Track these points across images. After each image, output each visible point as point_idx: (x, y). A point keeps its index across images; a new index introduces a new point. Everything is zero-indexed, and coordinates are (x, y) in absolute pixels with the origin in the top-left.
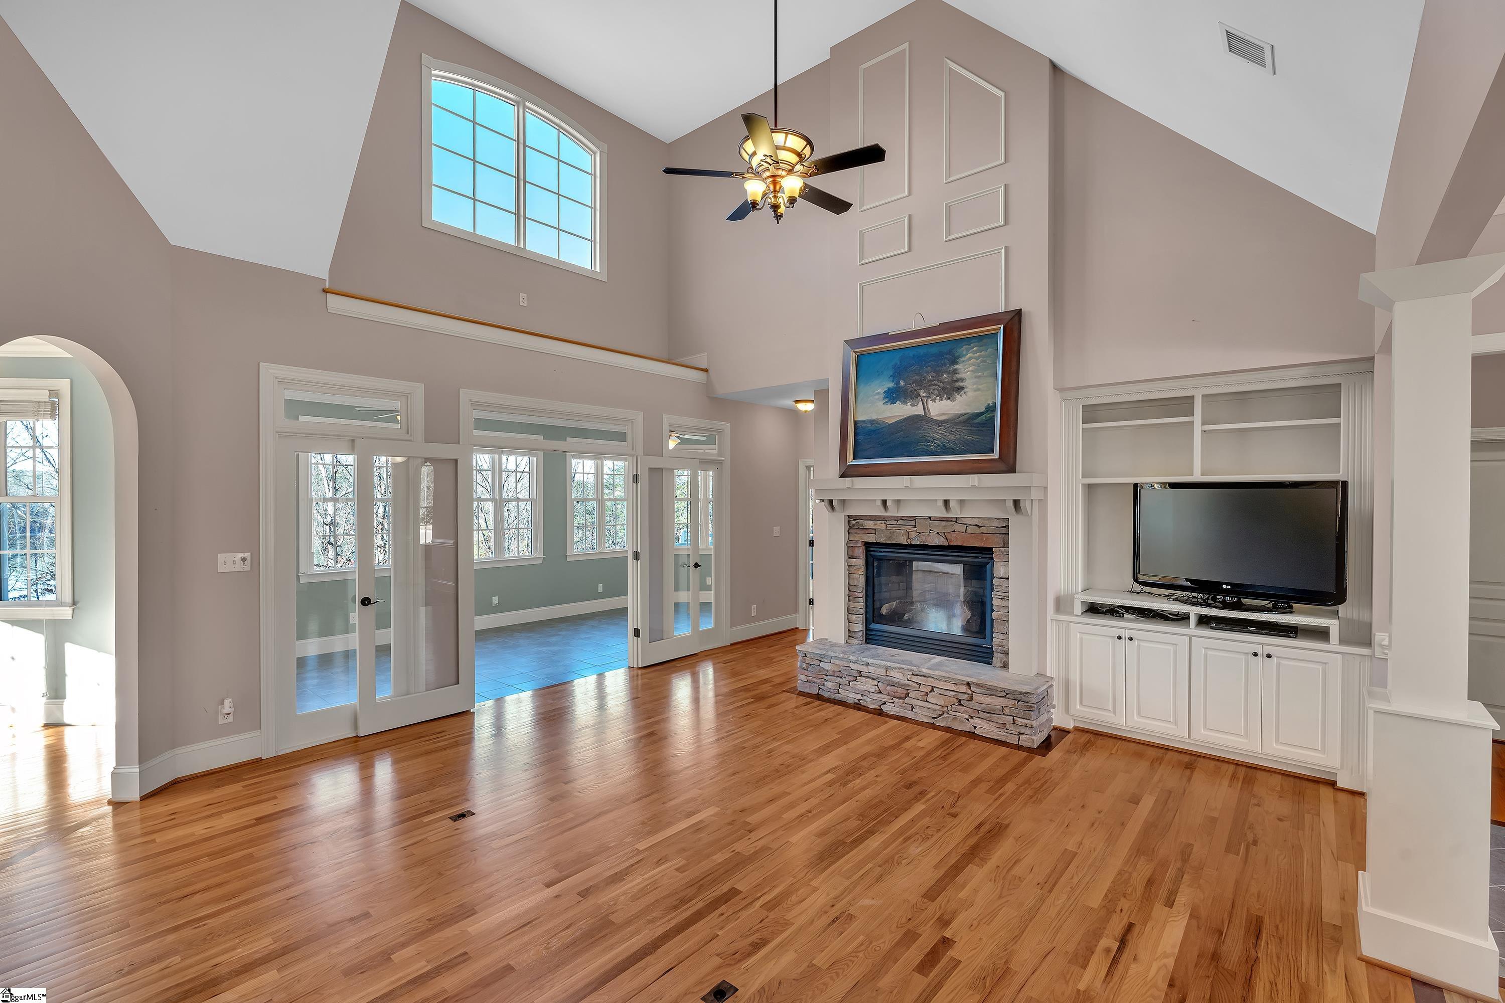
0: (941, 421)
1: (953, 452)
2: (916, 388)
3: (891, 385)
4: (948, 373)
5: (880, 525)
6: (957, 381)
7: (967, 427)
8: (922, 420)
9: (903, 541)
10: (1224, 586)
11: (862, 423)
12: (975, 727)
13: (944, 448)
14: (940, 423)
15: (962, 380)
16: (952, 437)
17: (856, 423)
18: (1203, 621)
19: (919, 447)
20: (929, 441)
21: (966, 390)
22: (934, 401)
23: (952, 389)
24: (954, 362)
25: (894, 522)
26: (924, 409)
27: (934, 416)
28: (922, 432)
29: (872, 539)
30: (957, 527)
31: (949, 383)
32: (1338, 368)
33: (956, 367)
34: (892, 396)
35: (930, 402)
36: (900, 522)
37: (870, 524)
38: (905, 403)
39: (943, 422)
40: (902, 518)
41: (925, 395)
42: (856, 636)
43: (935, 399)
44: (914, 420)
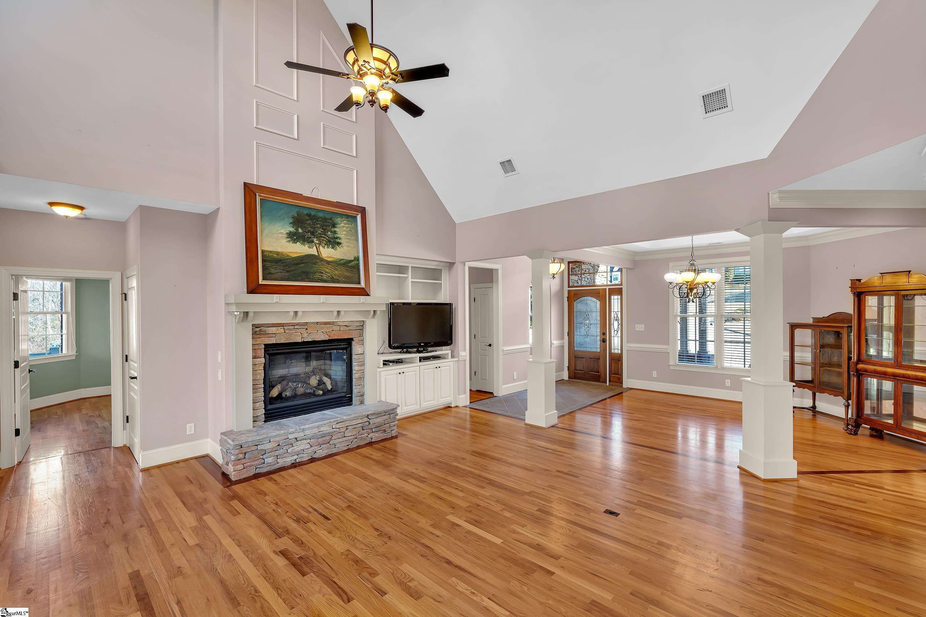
0: (329, 261)
1: (338, 282)
2: (311, 236)
3: (292, 230)
4: (331, 232)
5: (280, 330)
6: (337, 238)
7: (345, 267)
8: (317, 258)
9: (299, 340)
10: (422, 344)
11: (268, 253)
12: (372, 438)
13: (332, 278)
14: (328, 263)
15: (340, 239)
16: (337, 272)
17: (263, 252)
18: (421, 359)
19: (316, 276)
20: (322, 273)
21: (342, 245)
22: (324, 247)
23: (334, 243)
24: (334, 226)
25: (292, 327)
26: (318, 252)
27: (325, 257)
28: (318, 266)
29: (273, 341)
30: (335, 328)
31: (332, 238)
32: (443, 264)
33: (335, 229)
34: (293, 237)
35: (321, 248)
36: (296, 327)
37: (273, 330)
38: (303, 244)
39: (330, 262)
40: (298, 324)
41: (317, 242)
42: (259, 418)
43: (325, 247)
44: (310, 257)
